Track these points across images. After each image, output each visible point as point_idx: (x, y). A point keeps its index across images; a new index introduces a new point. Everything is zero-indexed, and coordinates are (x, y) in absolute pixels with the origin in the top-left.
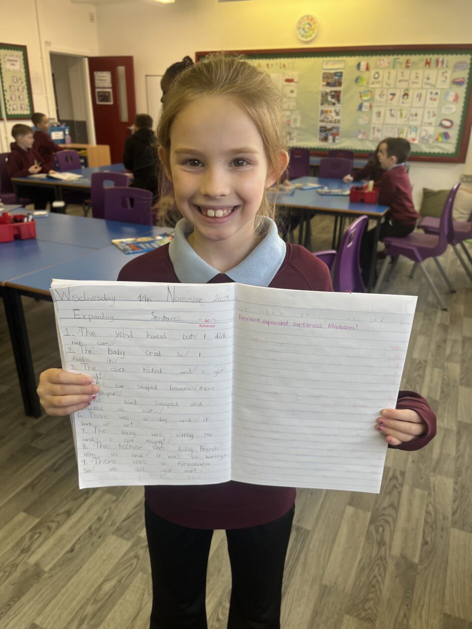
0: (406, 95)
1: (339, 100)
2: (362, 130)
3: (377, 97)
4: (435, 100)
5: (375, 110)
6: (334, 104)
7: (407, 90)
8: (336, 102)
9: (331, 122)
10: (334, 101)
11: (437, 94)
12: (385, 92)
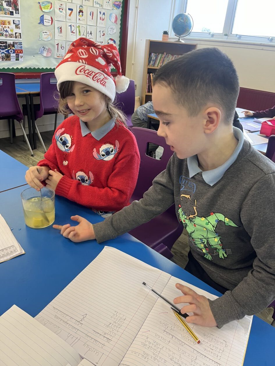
0: (81, 11)
1: (17, 10)
2: (47, 48)
3: (57, 11)
4: (103, 20)
5: (57, 24)
6: (12, 13)
7: (82, 6)
8: (14, 11)
9: (11, 36)
10: (11, 9)
11: (104, 14)
12: (64, 6)
